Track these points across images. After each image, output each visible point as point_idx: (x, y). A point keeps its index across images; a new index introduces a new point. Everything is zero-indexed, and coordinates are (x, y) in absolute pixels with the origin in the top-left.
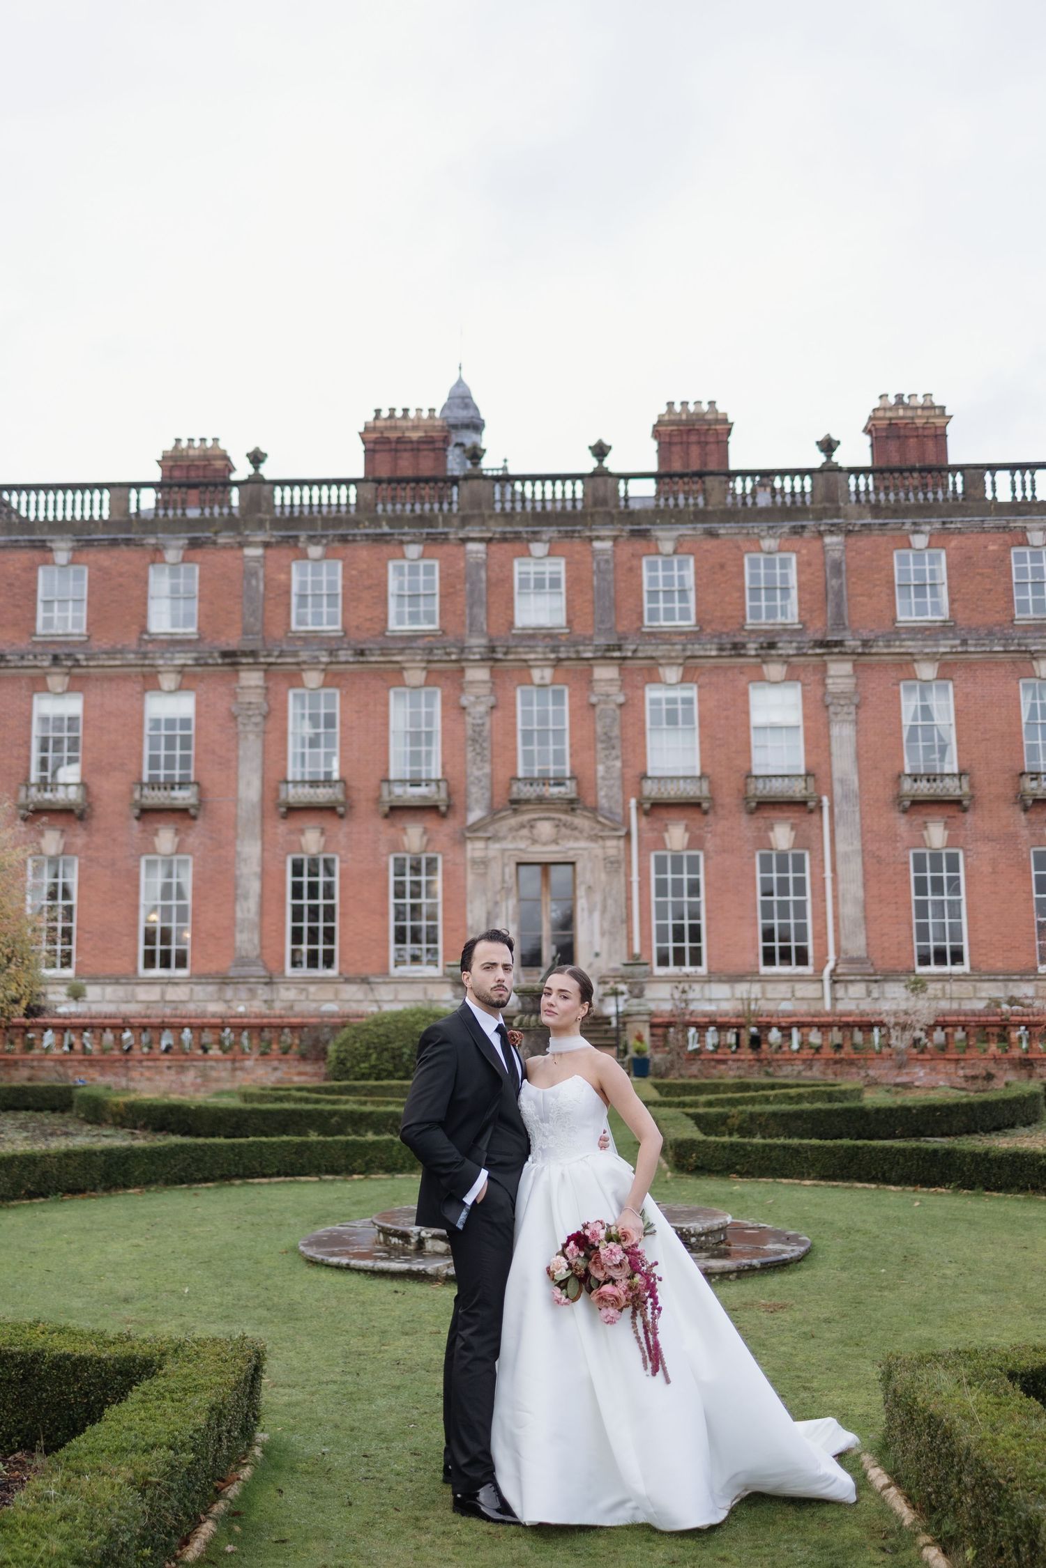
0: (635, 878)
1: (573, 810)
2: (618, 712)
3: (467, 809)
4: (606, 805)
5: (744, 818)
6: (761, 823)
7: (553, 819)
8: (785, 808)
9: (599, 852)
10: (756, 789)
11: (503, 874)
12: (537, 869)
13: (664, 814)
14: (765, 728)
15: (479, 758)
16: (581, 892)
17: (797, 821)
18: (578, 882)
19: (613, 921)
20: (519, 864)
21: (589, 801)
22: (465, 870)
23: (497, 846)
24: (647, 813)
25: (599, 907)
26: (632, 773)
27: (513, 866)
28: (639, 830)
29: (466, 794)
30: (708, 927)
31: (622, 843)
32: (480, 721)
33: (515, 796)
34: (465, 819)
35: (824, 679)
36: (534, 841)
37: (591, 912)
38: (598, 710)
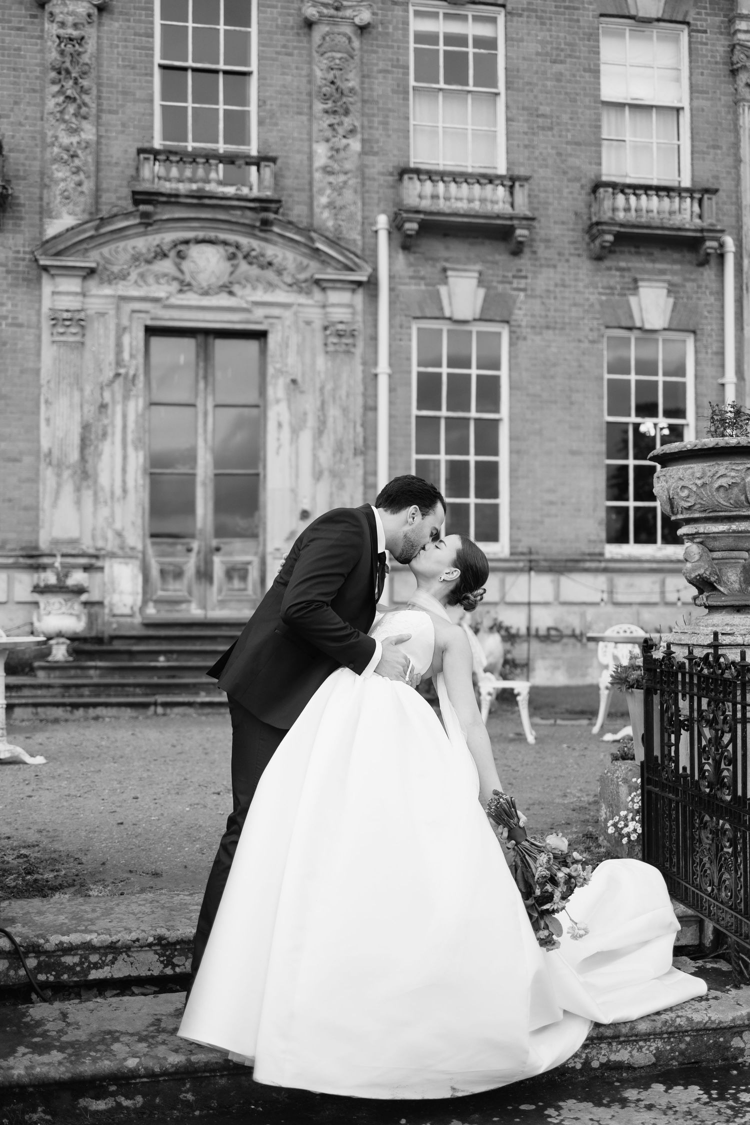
0: (383, 367)
1: (266, 223)
2: (356, 44)
3: (45, 212)
4: (330, 223)
5: (586, 265)
6: (615, 279)
7: (225, 243)
8: (657, 253)
9: (315, 315)
10: (614, 210)
11: (119, 346)
12: (188, 345)
13: (437, 248)
14: (621, 106)
15: (72, 109)
16: (277, 390)
17: (676, 279)
18: (271, 370)
19: (339, 449)
20: (151, 331)
21: (297, 212)
22: (39, 338)
23: (108, 290)
24: (406, 247)
25: (311, 422)
26: (378, 166)
27: (141, 334)
28: (391, 277)
29: (45, 182)
30: (513, 470)
31: (359, 299)
32: (75, 33)
33: (145, 186)
34: (42, 232)
35: (731, 21)
36: (185, 286)
37: (295, 432)
38: (320, 31)
